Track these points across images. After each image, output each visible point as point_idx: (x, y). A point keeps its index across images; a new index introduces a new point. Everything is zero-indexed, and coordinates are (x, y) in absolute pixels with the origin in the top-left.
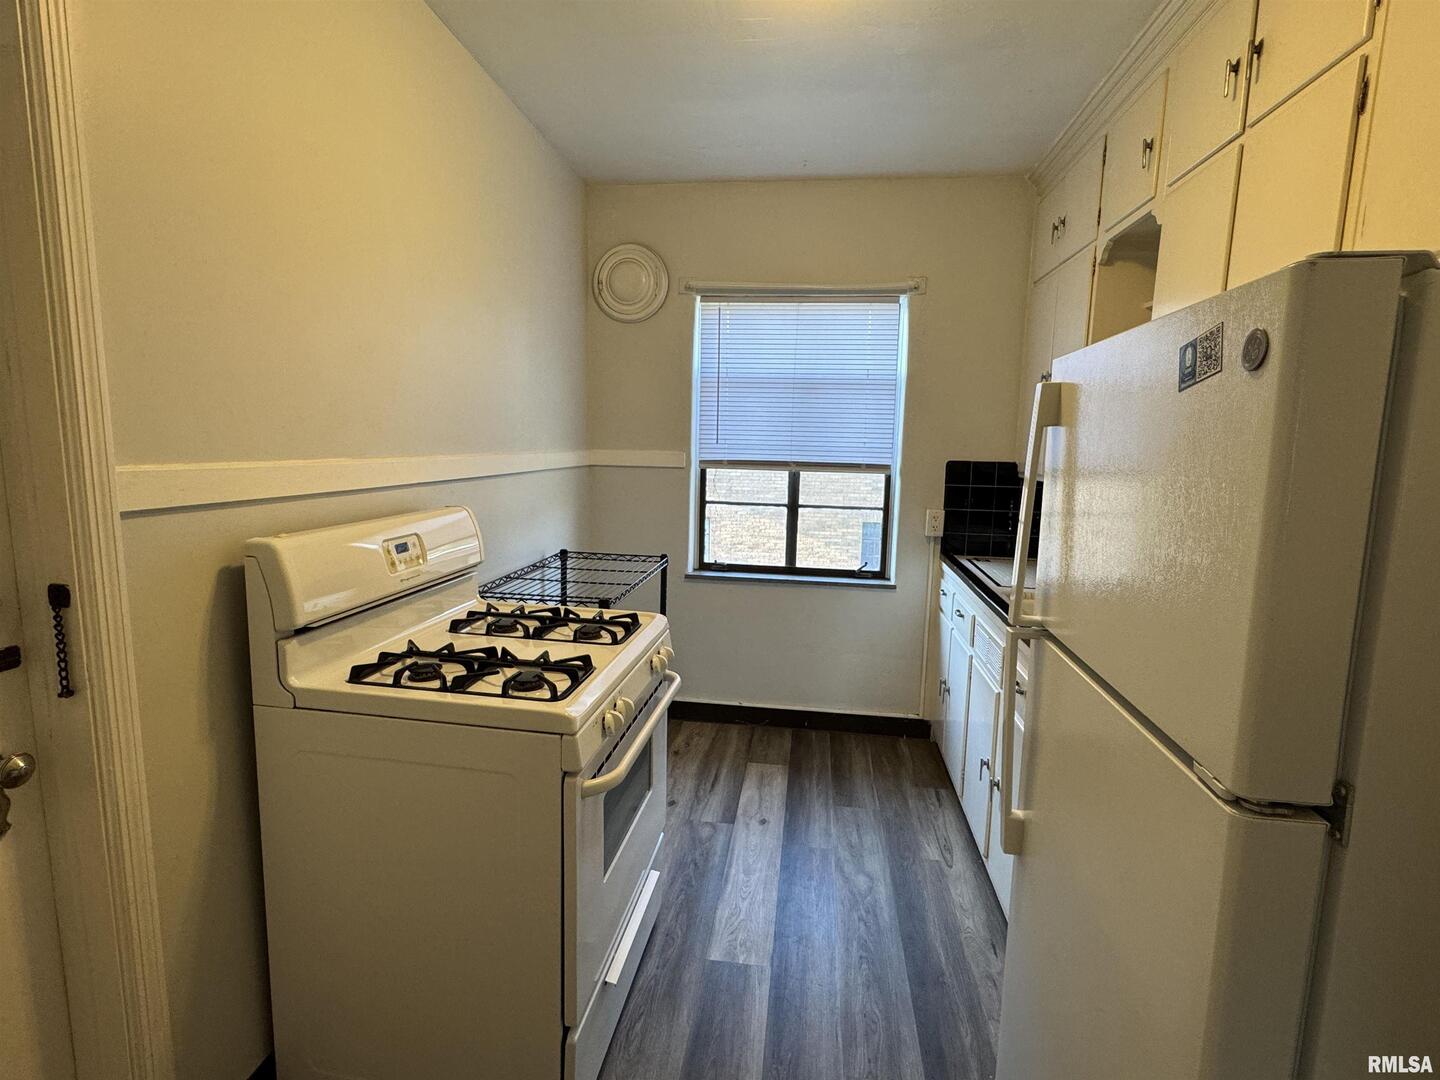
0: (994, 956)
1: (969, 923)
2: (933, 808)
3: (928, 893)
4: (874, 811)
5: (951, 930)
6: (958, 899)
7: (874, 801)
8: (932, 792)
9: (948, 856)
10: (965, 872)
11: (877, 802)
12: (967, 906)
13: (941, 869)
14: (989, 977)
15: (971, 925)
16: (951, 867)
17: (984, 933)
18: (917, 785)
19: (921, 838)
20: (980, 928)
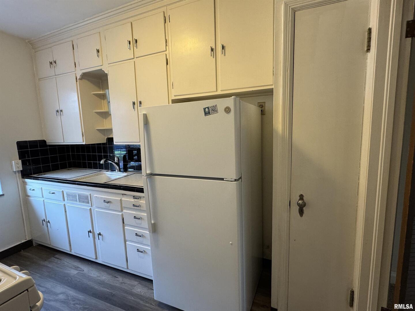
0: (117, 279)
1: (104, 278)
2: (59, 262)
3: (85, 281)
4: (39, 277)
5: (102, 283)
6: (95, 276)
7: (36, 275)
8: (53, 258)
9: (79, 269)
10: (89, 269)
11: (37, 274)
12: (99, 275)
13: (82, 273)
14: (122, 283)
15: (105, 278)
16: (83, 271)
17: (110, 277)
18: (46, 260)
19: (66, 271)
20: (108, 276)
